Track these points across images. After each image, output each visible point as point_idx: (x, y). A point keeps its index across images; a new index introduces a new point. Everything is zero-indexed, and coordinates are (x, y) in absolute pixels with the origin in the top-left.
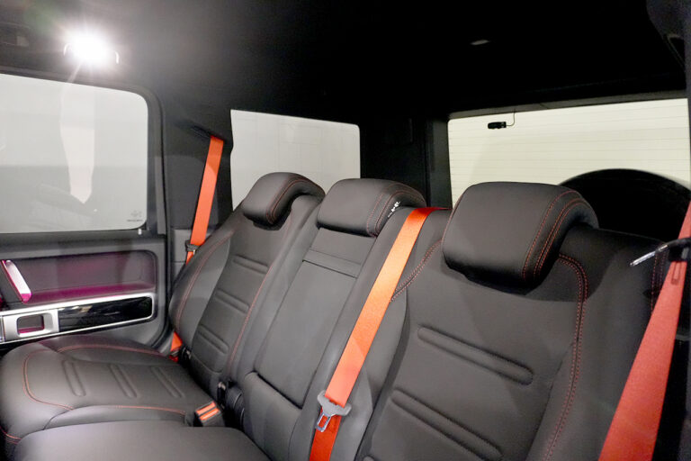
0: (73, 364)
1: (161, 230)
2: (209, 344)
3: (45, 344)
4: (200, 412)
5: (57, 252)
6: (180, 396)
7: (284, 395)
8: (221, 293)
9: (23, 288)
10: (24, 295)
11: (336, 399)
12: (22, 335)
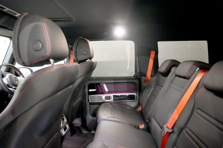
0: (114, 109)
1: (138, 77)
2: (147, 109)
3: (110, 103)
4: (140, 126)
5: (113, 81)
6: (137, 121)
7: (159, 124)
8: (152, 95)
9: (106, 90)
10: (107, 91)
11: (169, 127)
12: (106, 100)
